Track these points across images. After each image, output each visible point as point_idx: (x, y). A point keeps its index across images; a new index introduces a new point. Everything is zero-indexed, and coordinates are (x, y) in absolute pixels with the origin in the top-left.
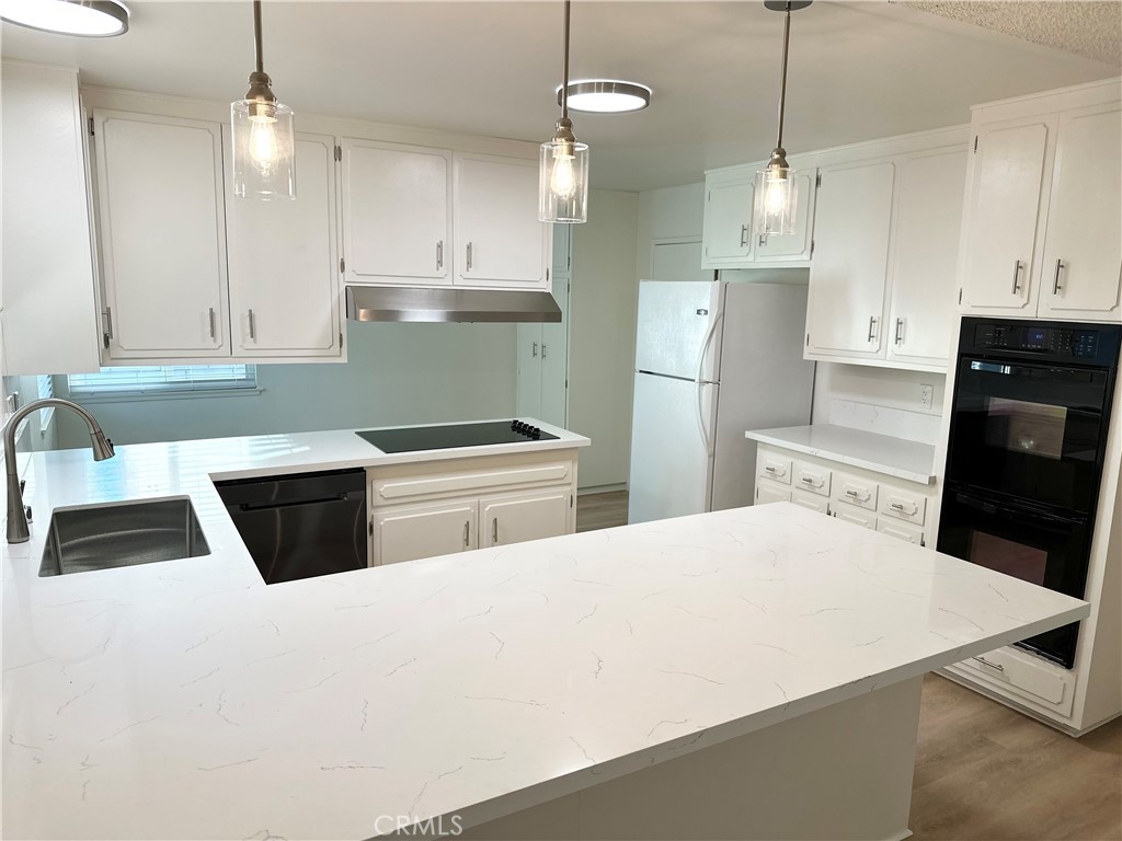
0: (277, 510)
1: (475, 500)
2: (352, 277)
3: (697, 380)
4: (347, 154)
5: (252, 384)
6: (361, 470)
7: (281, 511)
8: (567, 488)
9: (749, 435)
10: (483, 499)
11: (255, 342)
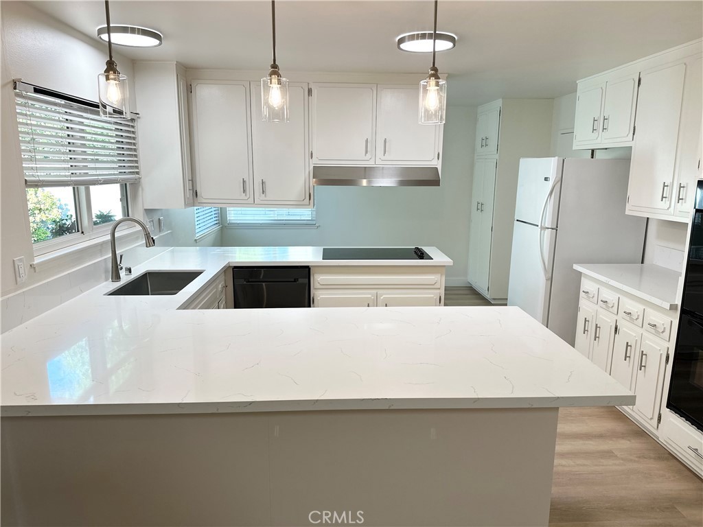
0: (264, 284)
1: (375, 291)
2: (316, 161)
3: (539, 226)
4: (314, 92)
5: (314, 222)
6: (308, 268)
7: (266, 285)
8: (438, 291)
9: (577, 267)
10: (380, 292)
11: (265, 196)
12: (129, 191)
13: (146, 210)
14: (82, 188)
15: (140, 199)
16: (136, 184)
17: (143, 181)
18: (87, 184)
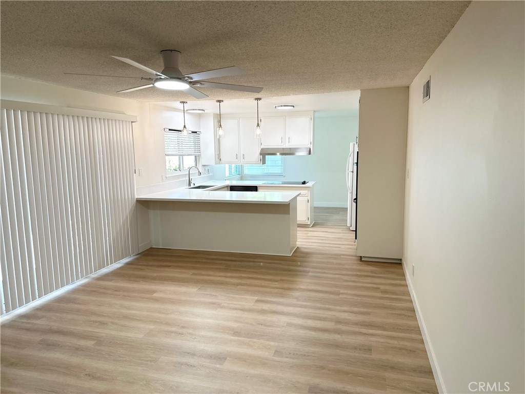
2: (263, 146)
5: (283, 174)
6: (256, 187)
8: (307, 197)
11: (244, 160)
12: (197, 159)
13: (203, 165)
14: (181, 157)
15: (201, 162)
16: (199, 156)
17: (202, 155)
18: (182, 155)
